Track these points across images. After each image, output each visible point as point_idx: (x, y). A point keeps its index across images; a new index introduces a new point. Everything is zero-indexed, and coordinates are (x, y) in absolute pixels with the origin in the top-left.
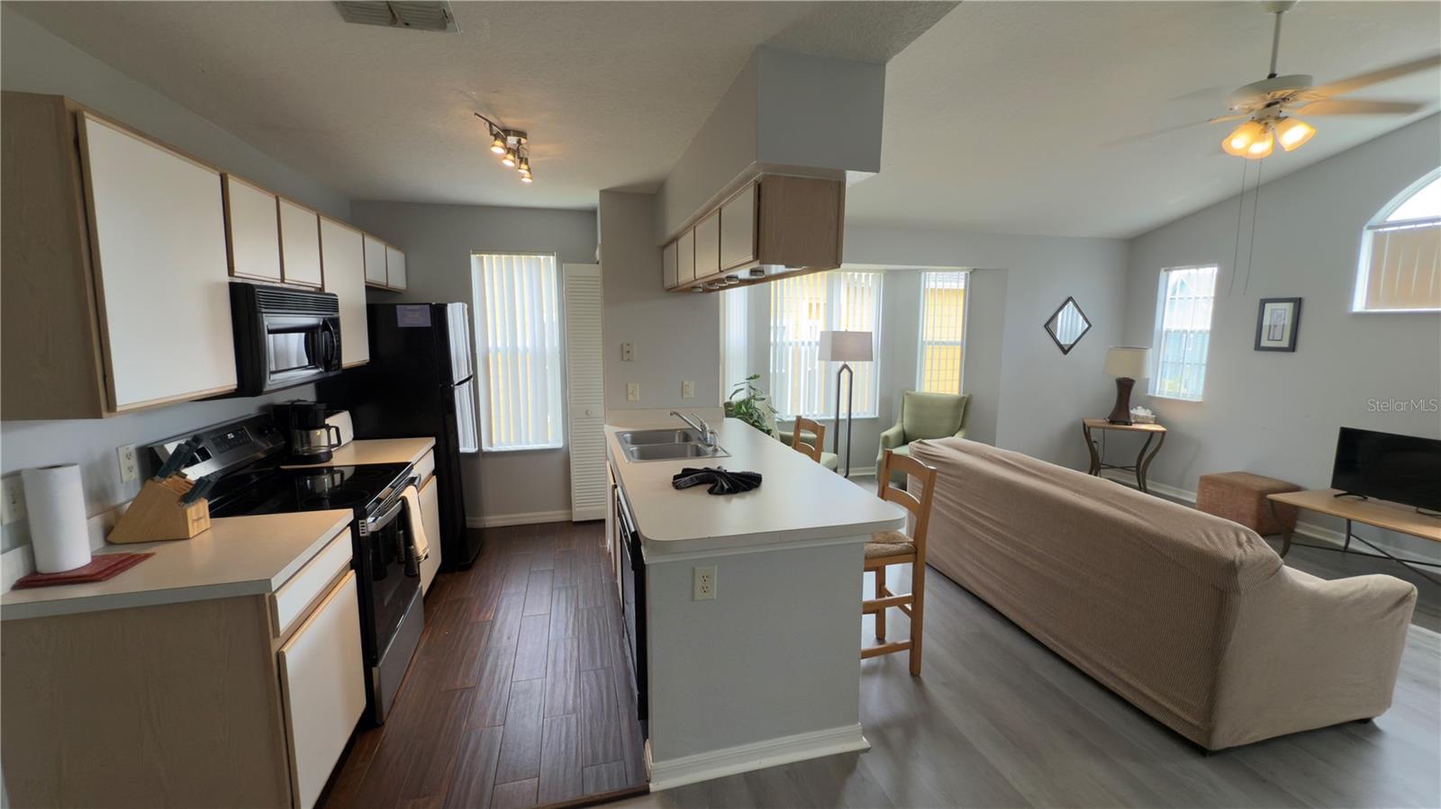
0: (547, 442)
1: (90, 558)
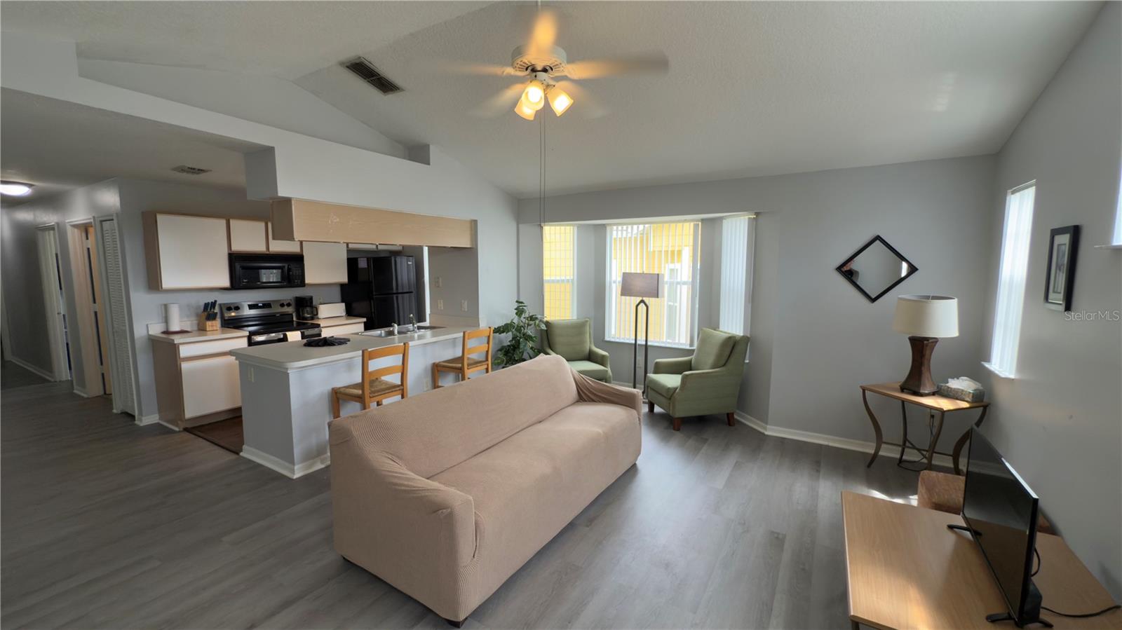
1: (179, 330)
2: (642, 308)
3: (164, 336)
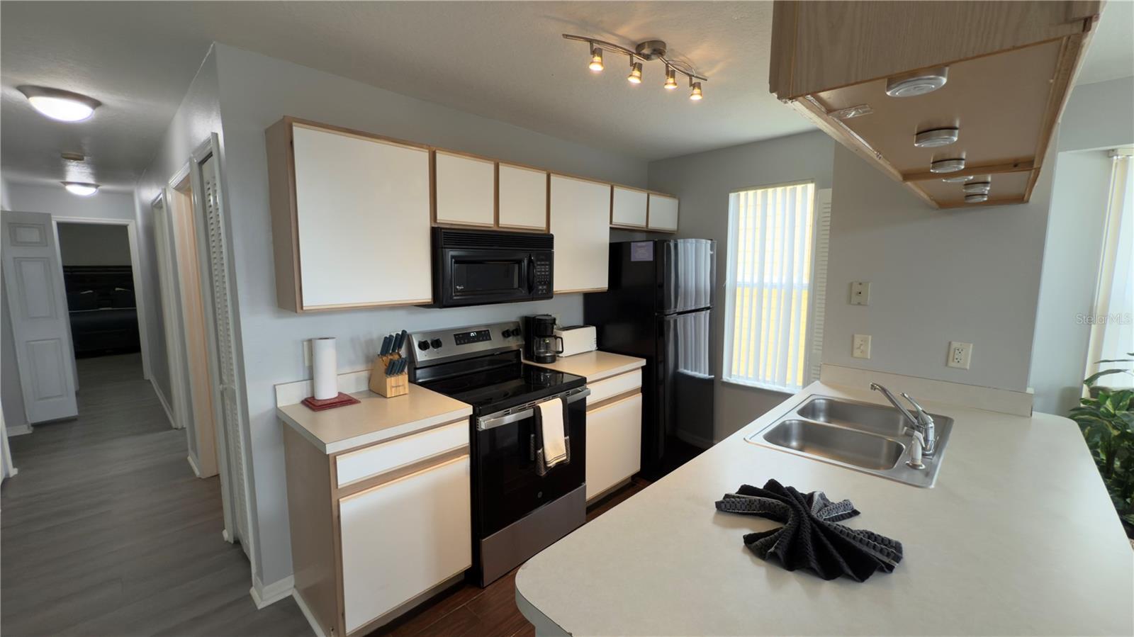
0: (785, 385)
1: (336, 395)
3: (305, 413)
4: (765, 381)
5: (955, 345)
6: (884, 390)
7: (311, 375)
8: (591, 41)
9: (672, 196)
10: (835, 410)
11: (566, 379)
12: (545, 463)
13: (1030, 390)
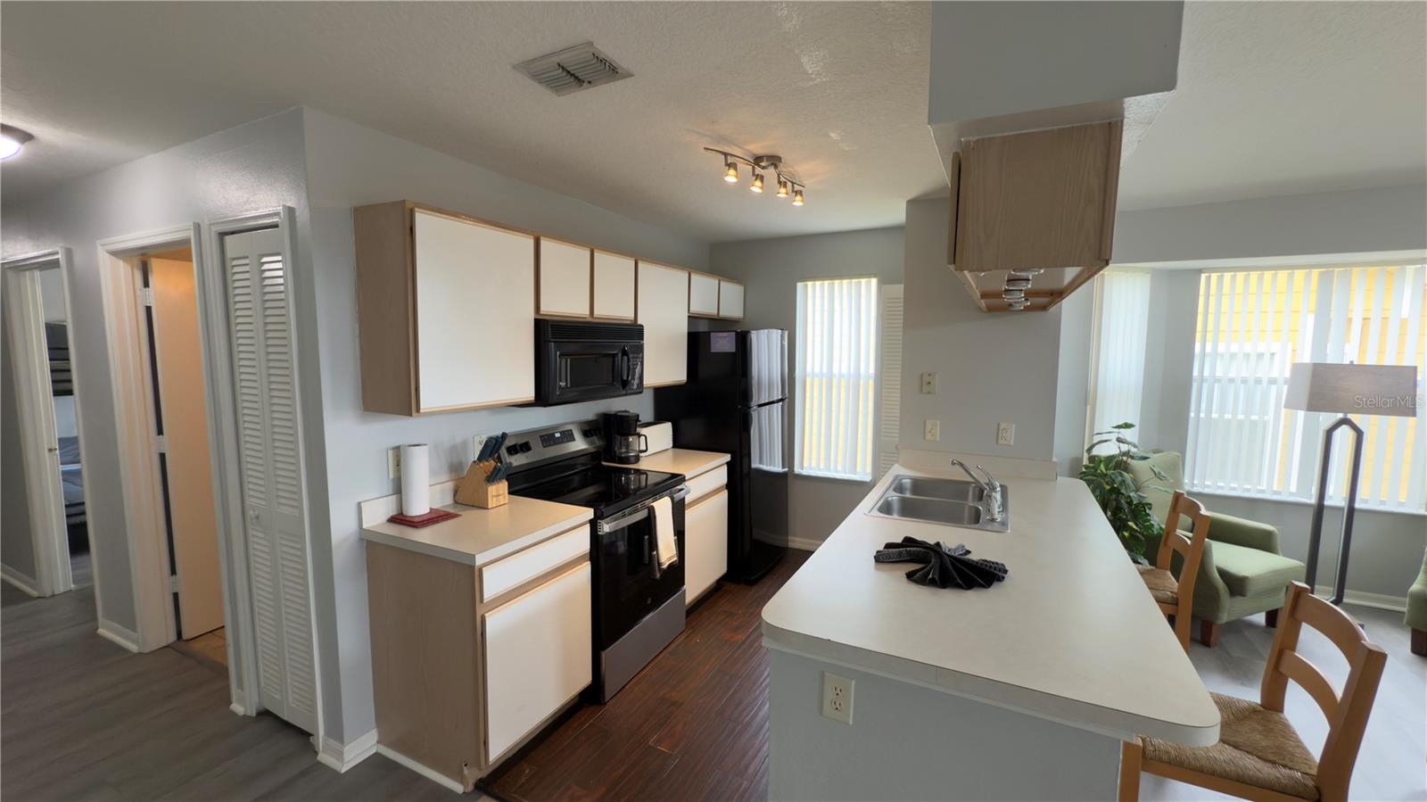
0: (855, 473)
1: (428, 511)
2: (1344, 437)
3: (395, 530)
4: (837, 471)
5: (1003, 426)
6: (961, 465)
7: (398, 488)
8: (726, 154)
9: (739, 282)
10: (918, 486)
11: (652, 480)
12: (660, 564)
13: (1054, 459)
